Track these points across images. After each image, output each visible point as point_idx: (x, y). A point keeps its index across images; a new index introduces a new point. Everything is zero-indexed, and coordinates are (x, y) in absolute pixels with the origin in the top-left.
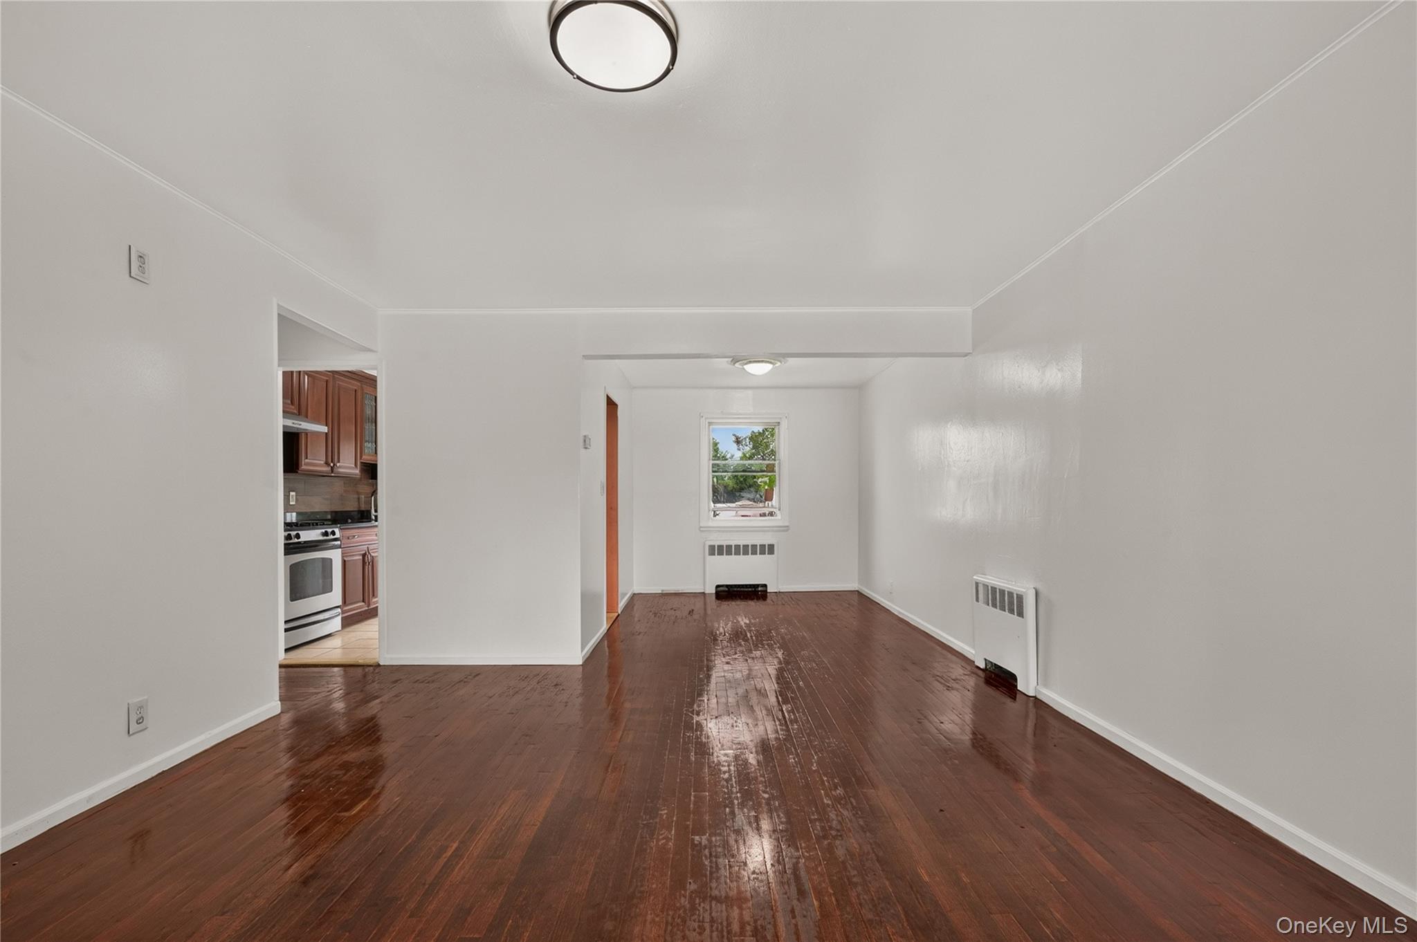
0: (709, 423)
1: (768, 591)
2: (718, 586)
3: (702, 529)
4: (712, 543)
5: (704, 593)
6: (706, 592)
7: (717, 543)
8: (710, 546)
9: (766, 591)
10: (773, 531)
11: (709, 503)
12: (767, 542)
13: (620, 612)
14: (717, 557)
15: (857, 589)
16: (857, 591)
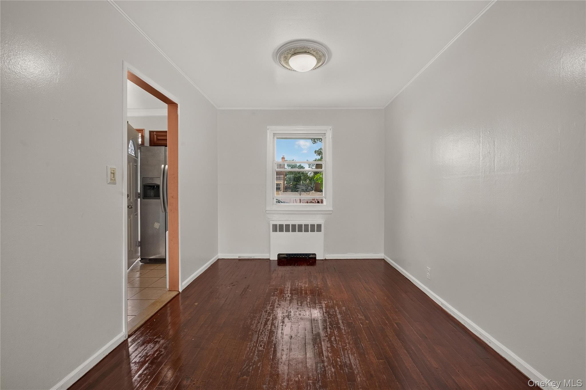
0: (274, 134)
1: (317, 258)
2: (279, 255)
3: (267, 212)
4: (275, 223)
5: (269, 259)
6: (271, 259)
7: (278, 223)
8: (273, 225)
9: (315, 258)
10: (321, 214)
11: (273, 193)
12: (316, 222)
13: (180, 290)
14: (278, 233)
15: (383, 258)
16: (383, 259)
